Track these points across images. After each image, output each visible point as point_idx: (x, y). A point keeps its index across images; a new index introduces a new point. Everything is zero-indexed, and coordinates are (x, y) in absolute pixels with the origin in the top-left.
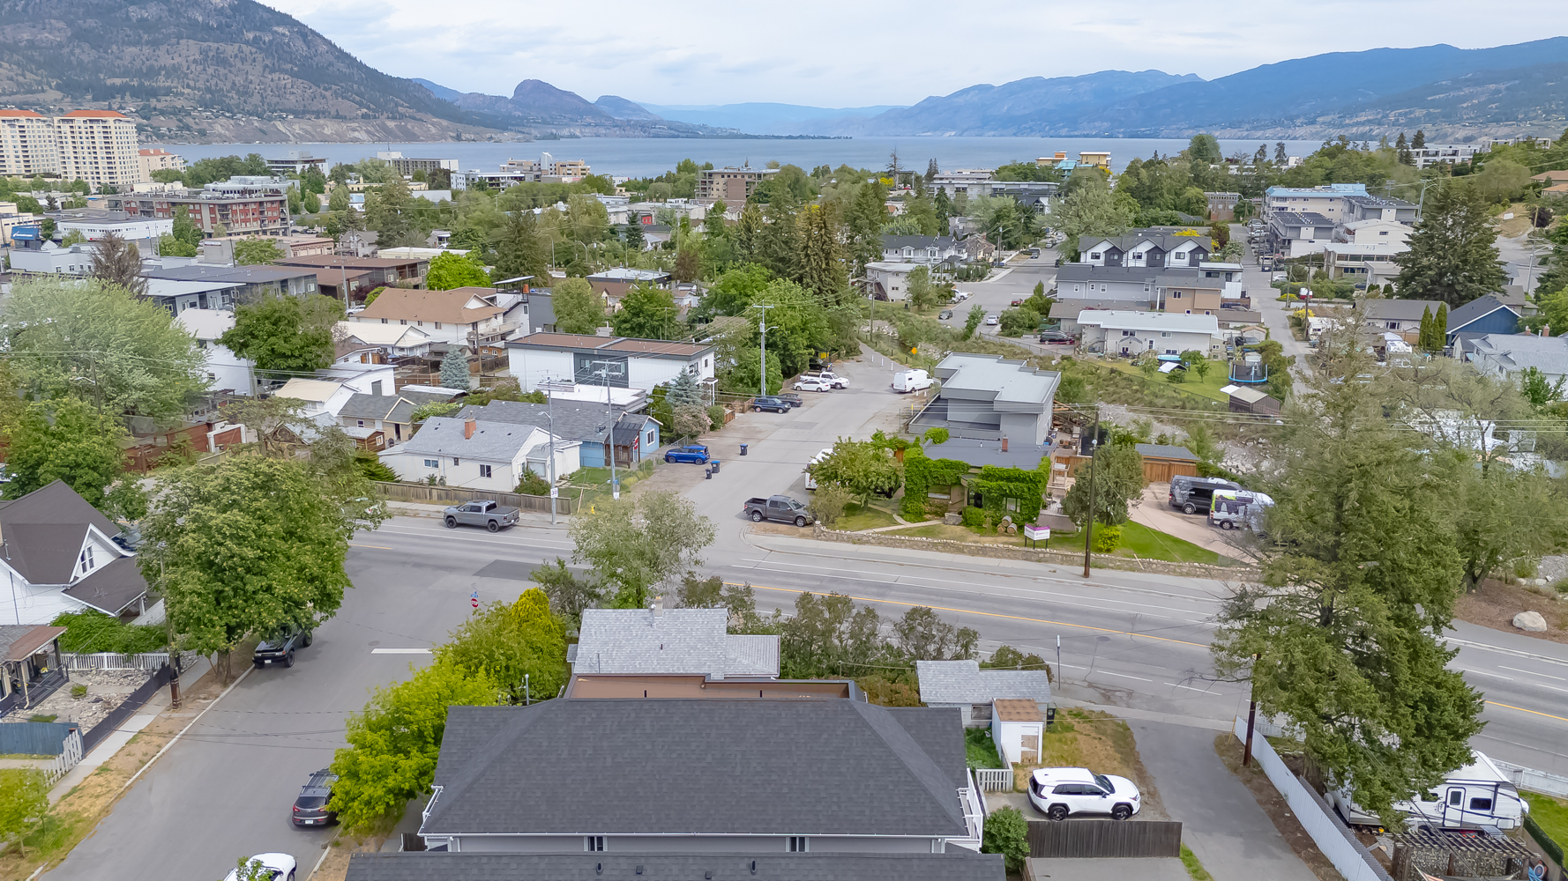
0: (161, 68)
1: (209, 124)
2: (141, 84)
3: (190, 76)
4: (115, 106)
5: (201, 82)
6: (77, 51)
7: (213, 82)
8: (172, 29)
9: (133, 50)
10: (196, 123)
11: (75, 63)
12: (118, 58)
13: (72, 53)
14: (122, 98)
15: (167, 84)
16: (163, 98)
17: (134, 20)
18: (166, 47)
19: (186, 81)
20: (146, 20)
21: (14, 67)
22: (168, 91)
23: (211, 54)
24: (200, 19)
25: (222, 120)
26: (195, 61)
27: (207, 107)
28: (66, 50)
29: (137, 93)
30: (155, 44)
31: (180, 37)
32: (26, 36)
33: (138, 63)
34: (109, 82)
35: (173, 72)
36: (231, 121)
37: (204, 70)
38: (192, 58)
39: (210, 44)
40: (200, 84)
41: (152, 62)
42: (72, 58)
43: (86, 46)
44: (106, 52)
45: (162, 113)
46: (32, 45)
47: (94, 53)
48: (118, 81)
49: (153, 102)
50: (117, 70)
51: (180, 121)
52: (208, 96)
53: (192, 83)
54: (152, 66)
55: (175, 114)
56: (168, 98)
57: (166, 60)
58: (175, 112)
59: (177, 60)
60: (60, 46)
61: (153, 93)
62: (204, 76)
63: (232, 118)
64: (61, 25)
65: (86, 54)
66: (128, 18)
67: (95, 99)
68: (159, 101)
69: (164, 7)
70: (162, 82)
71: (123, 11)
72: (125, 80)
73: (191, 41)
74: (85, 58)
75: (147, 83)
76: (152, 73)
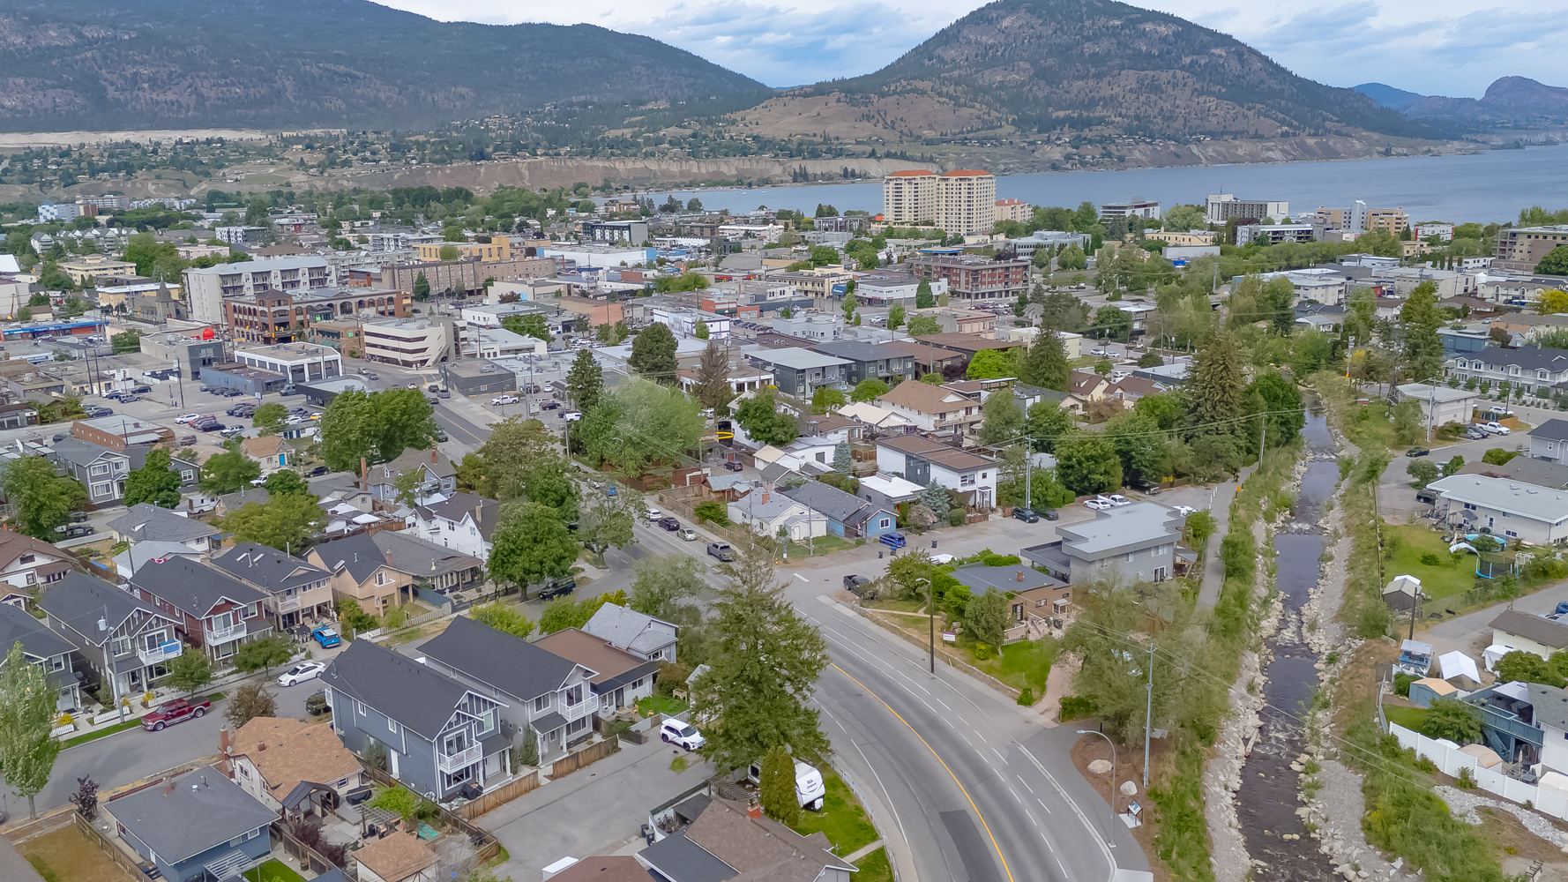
0: (1100, 99)
1: (1130, 150)
2: (1081, 116)
3: (1124, 105)
4: (1053, 138)
5: (1133, 110)
6: (1035, 88)
7: (1143, 109)
8: (1118, 61)
9: (1080, 83)
10: (1118, 150)
11: (1031, 99)
12: (1066, 92)
13: (1031, 90)
14: (1061, 130)
15: (1102, 114)
16: (1094, 128)
17: (1087, 55)
18: (1108, 78)
19: (1119, 110)
20: (1097, 54)
21: (984, 106)
22: (1101, 121)
23: (1146, 82)
24: (1144, 48)
25: (1142, 146)
26: (1131, 91)
27: (1131, 132)
28: (1027, 88)
29: (1075, 124)
30: (1099, 76)
31: (1122, 68)
32: (999, 78)
33: (1082, 96)
34: (1054, 115)
35: (1111, 101)
36: (1150, 147)
37: (1138, 98)
38: (1129, 88)
39: (1147, 72)
40: (1131, 113)
41: (1094, 94)
42: (1030, 95)
43: (1042, 83)
44: (1057, 88)
45: (1090, 142)
46: (1002, 86)
47: (1048, 90)
48: (1061, 114)
49: (1086, 133)
50: (1064, 104)
51: (1104, 148)
52: (1135, 123)
53: (1124, 112)
54: (1093, 97)
55: (1100, 142)
56: (1099, 128)
57: (1106, 92)
58: (1103, 140)
59: (1116, 89)
60: (1023, 84)
61: (1087, 123)
62: (1136, 104)
63: (1151, 143)
64: (1027, 65)
65: (1041, 90)
66: (1082, 54)
67: (1039, 132)
68: (1091, 130)
69: (1115, 41)
70: (1099, 112)
71: (1079, 48)
72: (1067, 112)
73: (1132, 71)
74: (1040, 94)
75: (1085, 114)
76: (1093, 103)
